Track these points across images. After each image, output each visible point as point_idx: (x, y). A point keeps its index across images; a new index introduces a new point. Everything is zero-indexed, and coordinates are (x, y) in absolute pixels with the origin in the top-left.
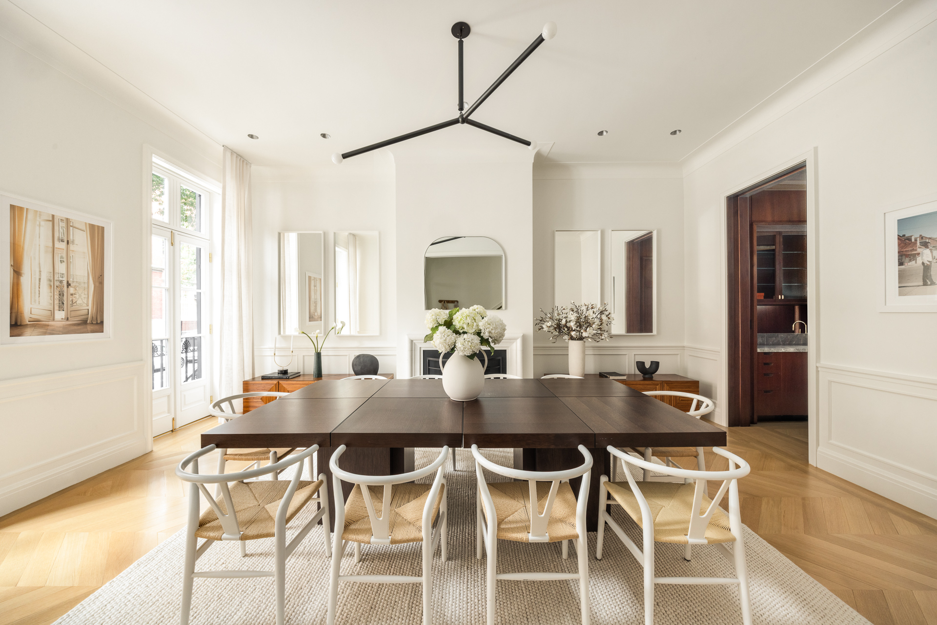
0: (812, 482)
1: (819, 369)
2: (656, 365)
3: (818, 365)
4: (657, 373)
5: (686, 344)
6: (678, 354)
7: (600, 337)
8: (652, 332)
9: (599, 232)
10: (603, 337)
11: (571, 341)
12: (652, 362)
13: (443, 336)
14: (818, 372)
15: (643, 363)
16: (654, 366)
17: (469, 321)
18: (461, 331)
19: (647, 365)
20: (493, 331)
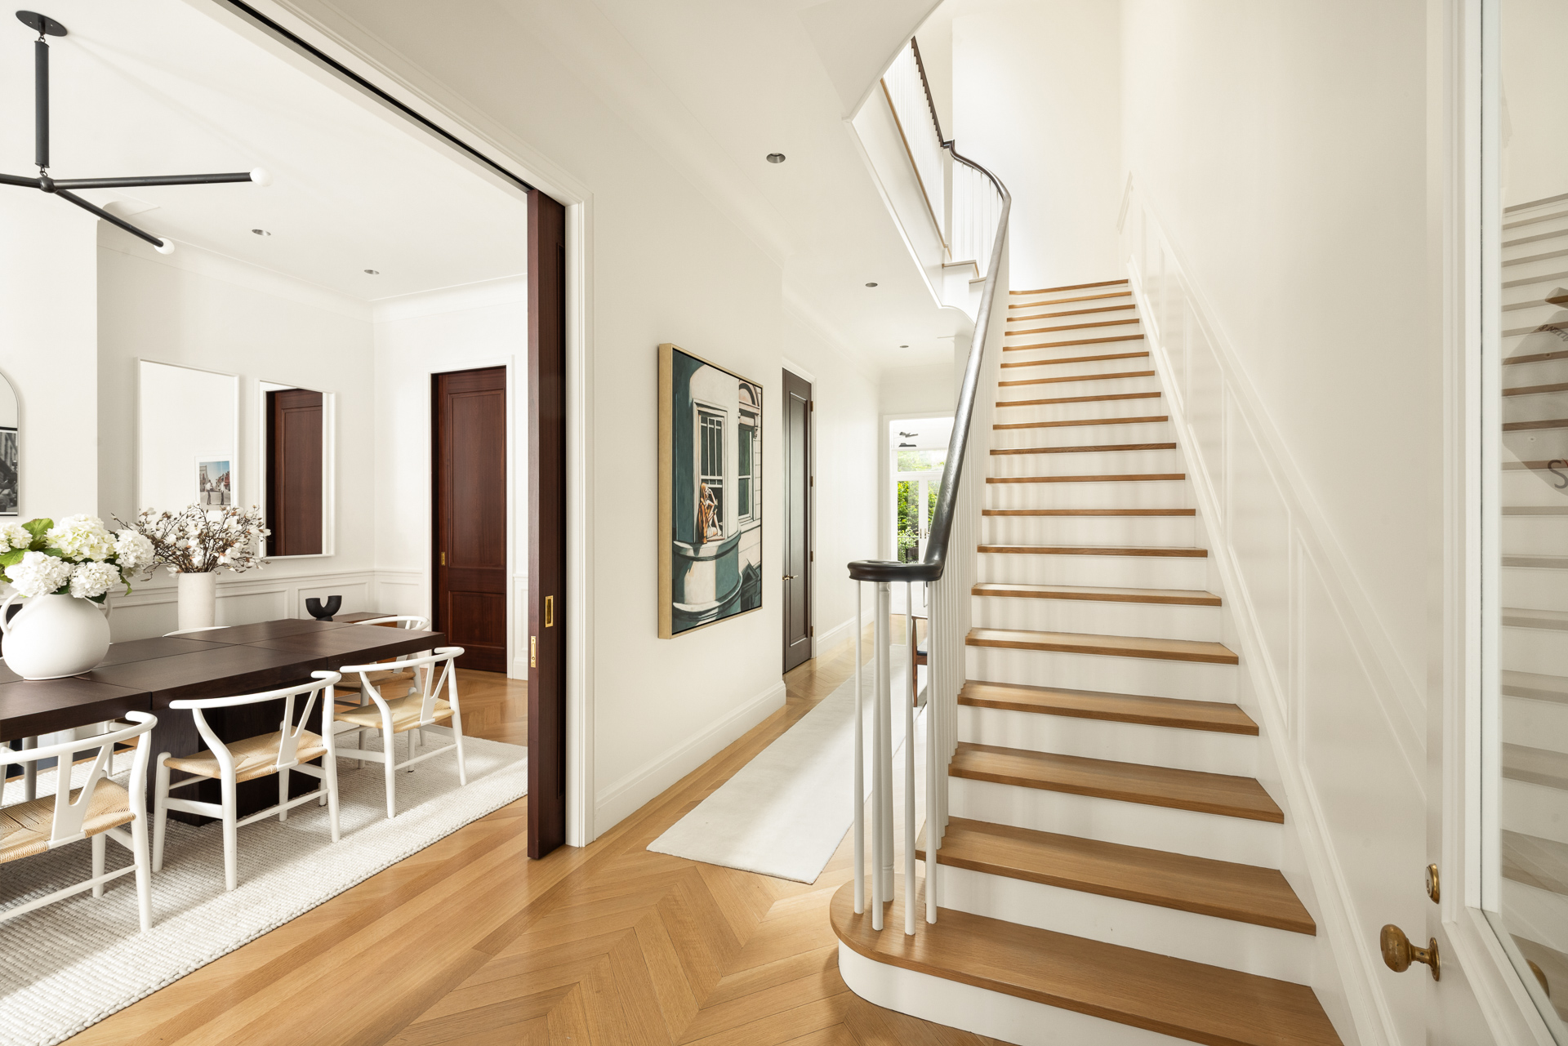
0: (509, 690)
1: (515, 579)
2: (336, 602)
3: (514, 575)
4: (340, 612)
5: (376, 567)
6: (365, 583)
7: (245, 563)
8: (321, 553)
9: (236, 380)
10: (250, 564)
11: (183, 575)
12: (330, 598)
13: (42, 568)
14: (514, 582)
15: (317, 601)
16: (333, 603)
17: (93, 540)
18: (78, 559)
19: (324, 603)
20: (144, 556)
